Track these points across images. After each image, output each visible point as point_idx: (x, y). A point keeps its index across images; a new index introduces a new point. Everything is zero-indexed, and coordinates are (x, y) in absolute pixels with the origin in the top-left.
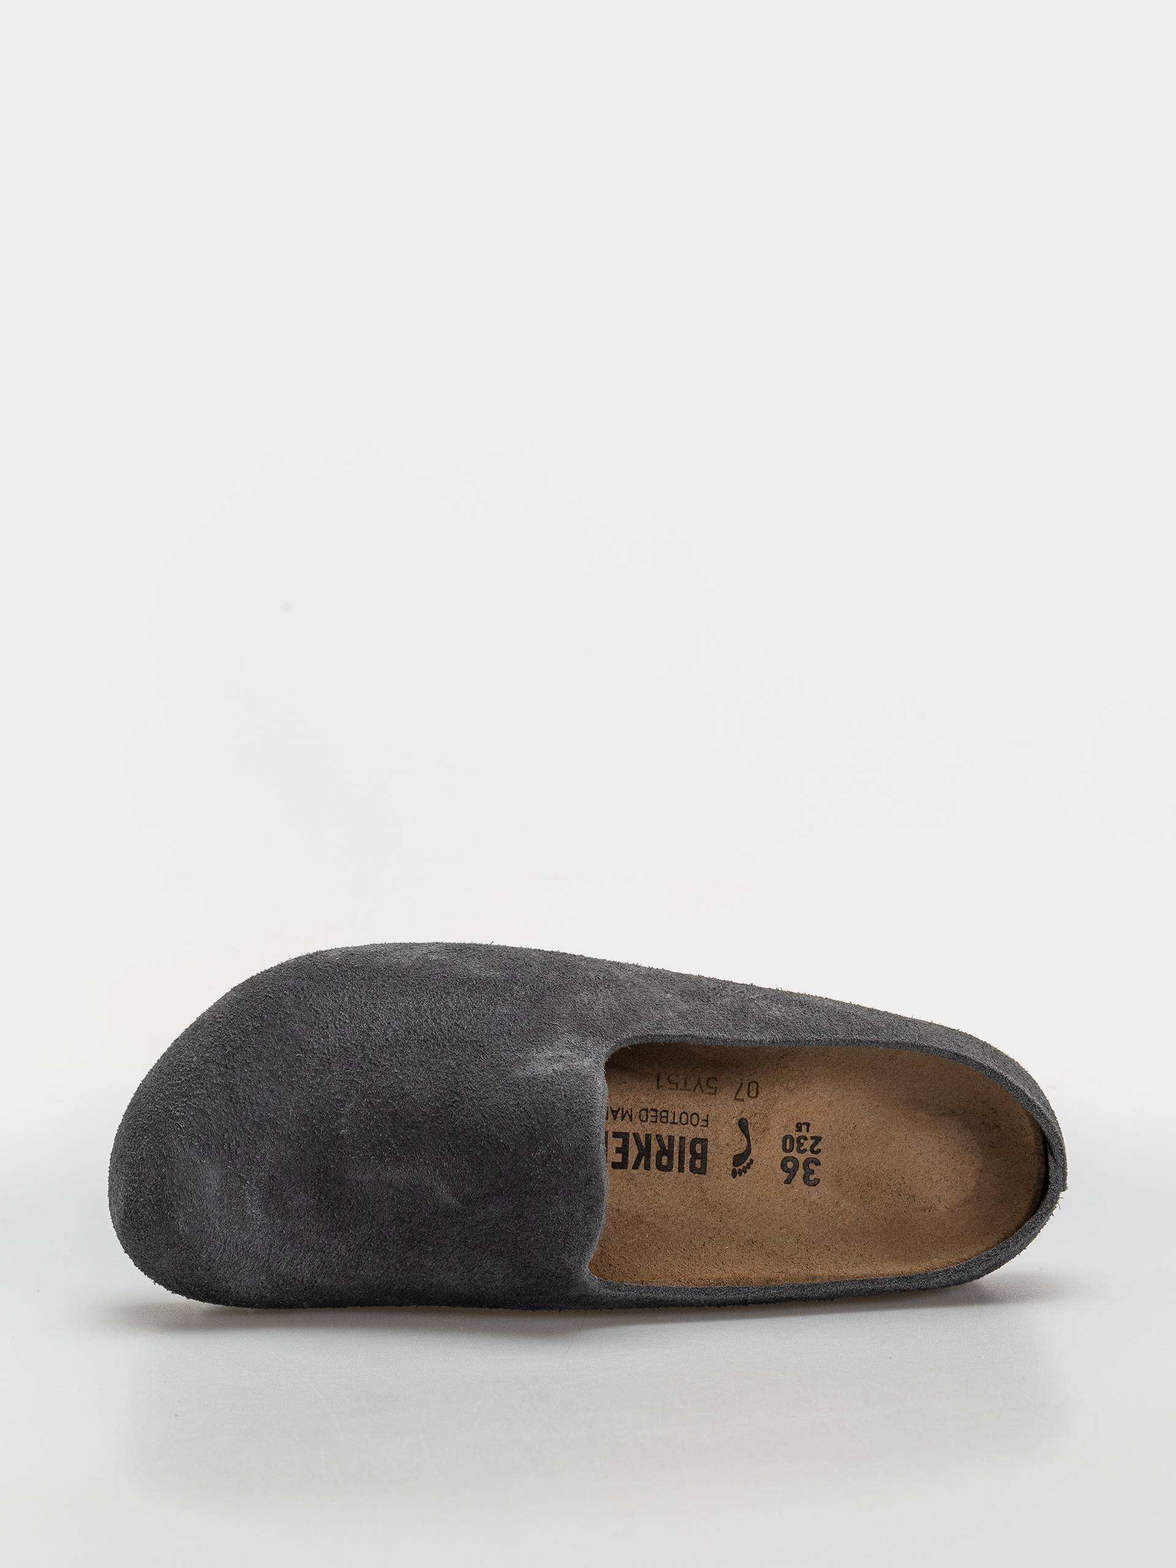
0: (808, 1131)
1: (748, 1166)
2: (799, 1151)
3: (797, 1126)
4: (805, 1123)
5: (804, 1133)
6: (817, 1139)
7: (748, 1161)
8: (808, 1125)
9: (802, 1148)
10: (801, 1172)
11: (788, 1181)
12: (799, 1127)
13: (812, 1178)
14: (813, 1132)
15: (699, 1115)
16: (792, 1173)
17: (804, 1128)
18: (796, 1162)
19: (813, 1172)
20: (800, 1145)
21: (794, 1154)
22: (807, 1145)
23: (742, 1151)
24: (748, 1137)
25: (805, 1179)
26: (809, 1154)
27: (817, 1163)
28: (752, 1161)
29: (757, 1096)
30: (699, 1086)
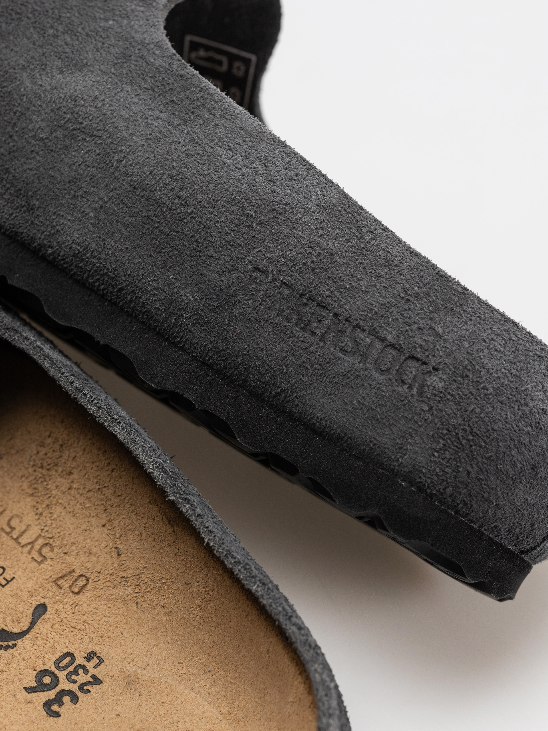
0: (95, 667)
1: (6, 648)
2: (68, 678)
3: (90, 654)
4: (98, 657)
5: (90, 665)
6: (96, 680)
7: (10, 643)
8: (101, 661)
9: (73, 677)
10: (52, 694)
11: (29, 690)
12: (89, 657)
13: (55, 708)
14: (99, 672)
15: (6, 572)
16: (40, 687)
17: (95, 661)
18: (56, 681)
19: (61, 704)
20: (76, 672)
21: (62, 675)
22: (82, 678)
23: (15, 630)
24: (33, 624)
25: (48, 705)
26: (74, 688)
27: (75, 699)
28: (15, 645)
29: (78, 593)
30: (29, 547)
